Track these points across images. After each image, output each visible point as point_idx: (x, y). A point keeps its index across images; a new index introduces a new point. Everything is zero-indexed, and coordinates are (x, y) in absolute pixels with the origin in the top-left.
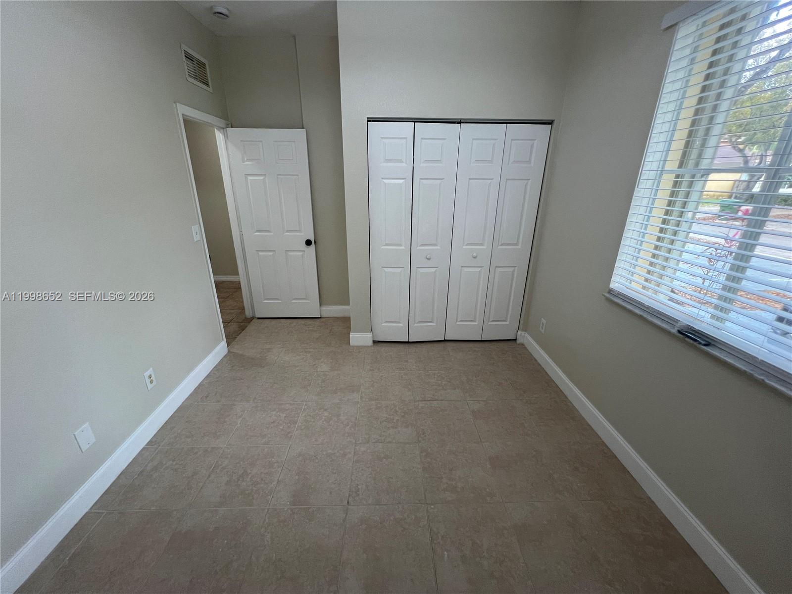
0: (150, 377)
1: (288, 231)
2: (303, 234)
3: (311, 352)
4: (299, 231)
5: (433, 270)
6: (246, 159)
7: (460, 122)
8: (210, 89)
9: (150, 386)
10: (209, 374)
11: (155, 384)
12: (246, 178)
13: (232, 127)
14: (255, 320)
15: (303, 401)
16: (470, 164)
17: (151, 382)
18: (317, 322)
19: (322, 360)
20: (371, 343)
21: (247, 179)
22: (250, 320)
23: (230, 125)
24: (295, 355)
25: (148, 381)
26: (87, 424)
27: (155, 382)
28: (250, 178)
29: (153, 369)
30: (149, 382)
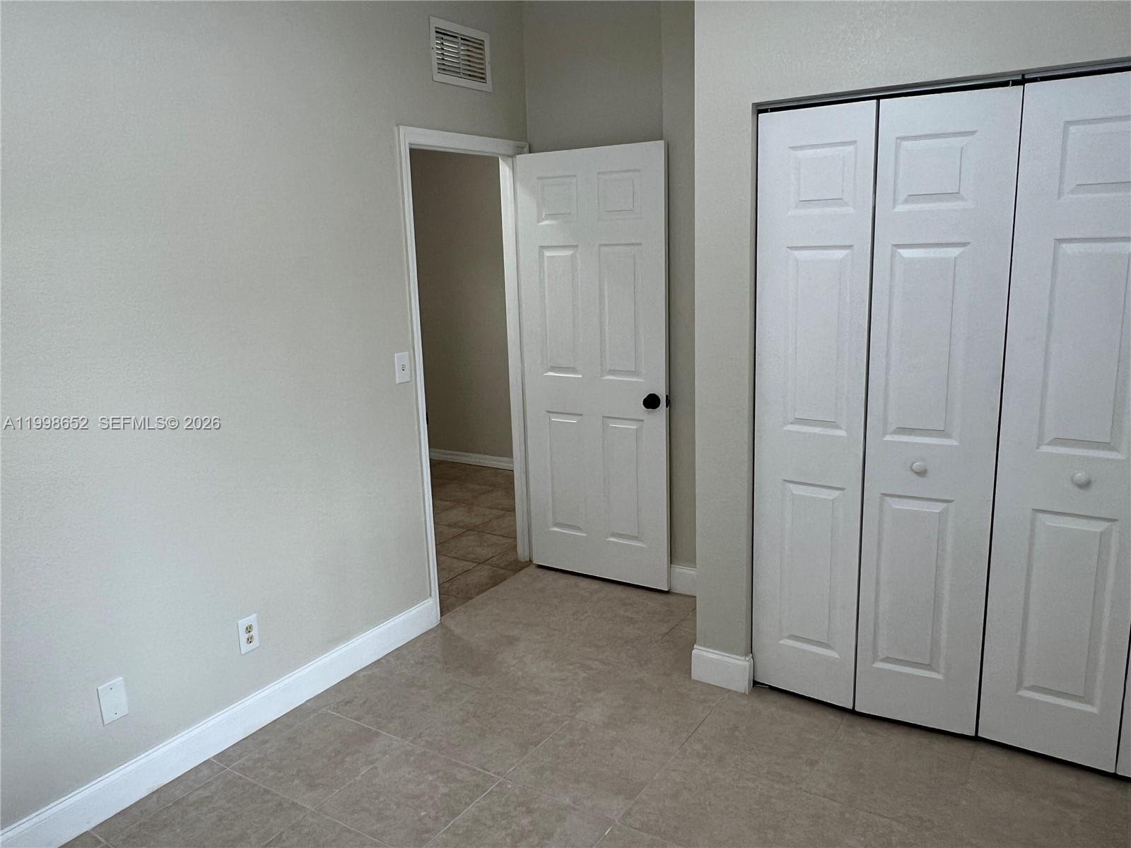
0: (249, 629)
1: (612, 372)
2: (642, 380)
3: (592, 669)
4: (635, 373)
5: (937, 508)
6: (544, 216)
7: (1022, 80)
8: (487, 87)
9: (245, 647)
10: (379, 660)
11: (258, 645)
12: (541, 255)
13: (530, 152)
14: (531, 569)
15: (499, 774)
16: (1060, 194)
17: (250, 640)
18: (654, 602)
19: (602, 694)
20: (741, 684)
21: (543, 256)
22: (519, 566)
23: (526, 149)
24: (554, 666)
25: (244, 637)
26: (119, 680)
27: (255, 643)
28: (547, 253)
29: (257, 617)
30: (245, 640)
